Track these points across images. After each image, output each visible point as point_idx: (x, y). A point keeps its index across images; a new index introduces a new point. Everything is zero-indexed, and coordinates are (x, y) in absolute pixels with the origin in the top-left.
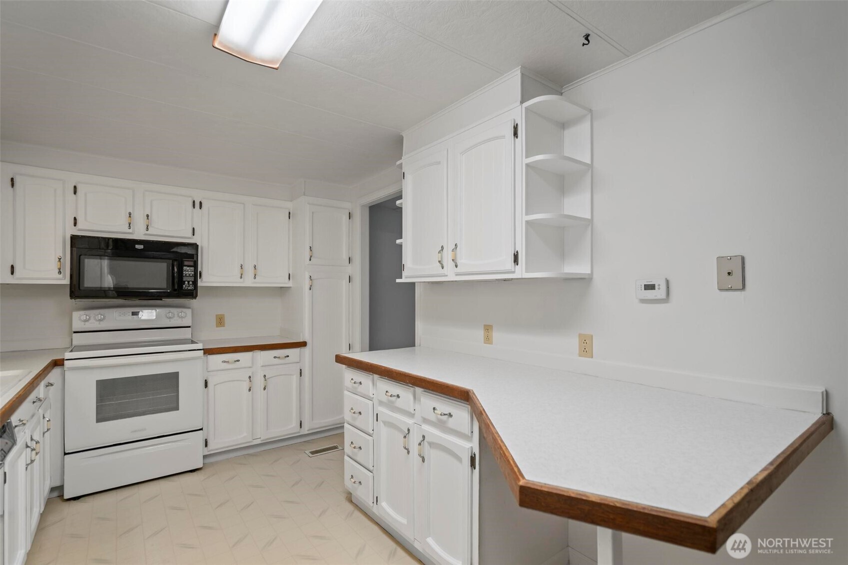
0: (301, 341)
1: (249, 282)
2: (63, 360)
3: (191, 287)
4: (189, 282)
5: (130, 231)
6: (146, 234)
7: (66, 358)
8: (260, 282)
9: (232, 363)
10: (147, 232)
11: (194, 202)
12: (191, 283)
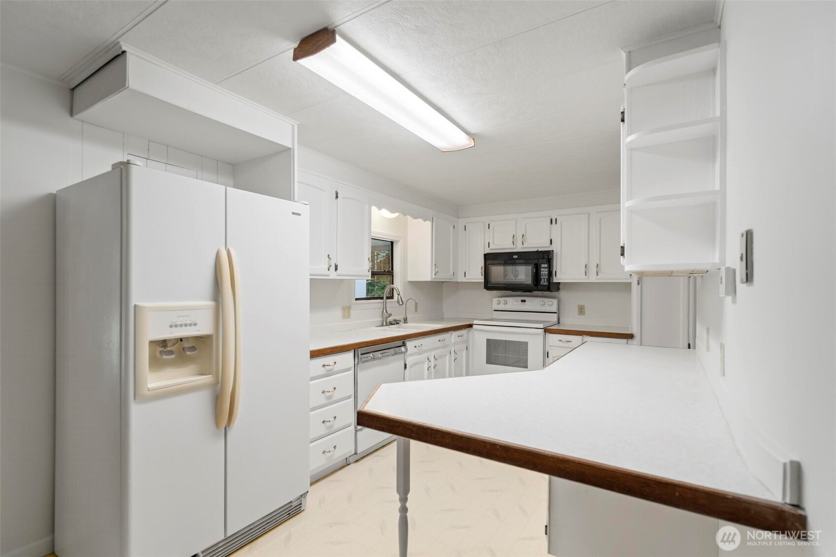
0: (630, 333)
1: (593, 278)
2: (473, 324)
3: (546, 283)
4: (544, 279)
5: (514, 247)
6: (522, 248)
7: (474, 323)
8: (603, 278)
9: (564, 342)
10: (523, 246)
11: (551, 220)
12: (546, 280)
